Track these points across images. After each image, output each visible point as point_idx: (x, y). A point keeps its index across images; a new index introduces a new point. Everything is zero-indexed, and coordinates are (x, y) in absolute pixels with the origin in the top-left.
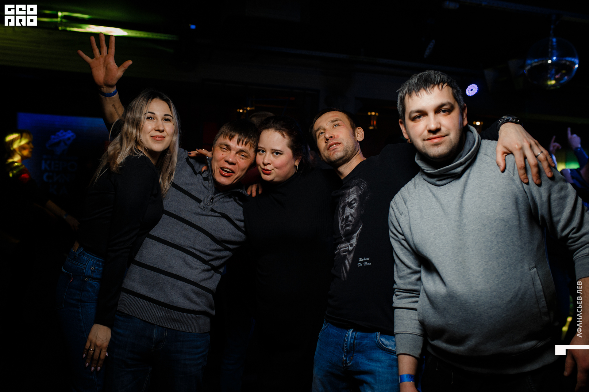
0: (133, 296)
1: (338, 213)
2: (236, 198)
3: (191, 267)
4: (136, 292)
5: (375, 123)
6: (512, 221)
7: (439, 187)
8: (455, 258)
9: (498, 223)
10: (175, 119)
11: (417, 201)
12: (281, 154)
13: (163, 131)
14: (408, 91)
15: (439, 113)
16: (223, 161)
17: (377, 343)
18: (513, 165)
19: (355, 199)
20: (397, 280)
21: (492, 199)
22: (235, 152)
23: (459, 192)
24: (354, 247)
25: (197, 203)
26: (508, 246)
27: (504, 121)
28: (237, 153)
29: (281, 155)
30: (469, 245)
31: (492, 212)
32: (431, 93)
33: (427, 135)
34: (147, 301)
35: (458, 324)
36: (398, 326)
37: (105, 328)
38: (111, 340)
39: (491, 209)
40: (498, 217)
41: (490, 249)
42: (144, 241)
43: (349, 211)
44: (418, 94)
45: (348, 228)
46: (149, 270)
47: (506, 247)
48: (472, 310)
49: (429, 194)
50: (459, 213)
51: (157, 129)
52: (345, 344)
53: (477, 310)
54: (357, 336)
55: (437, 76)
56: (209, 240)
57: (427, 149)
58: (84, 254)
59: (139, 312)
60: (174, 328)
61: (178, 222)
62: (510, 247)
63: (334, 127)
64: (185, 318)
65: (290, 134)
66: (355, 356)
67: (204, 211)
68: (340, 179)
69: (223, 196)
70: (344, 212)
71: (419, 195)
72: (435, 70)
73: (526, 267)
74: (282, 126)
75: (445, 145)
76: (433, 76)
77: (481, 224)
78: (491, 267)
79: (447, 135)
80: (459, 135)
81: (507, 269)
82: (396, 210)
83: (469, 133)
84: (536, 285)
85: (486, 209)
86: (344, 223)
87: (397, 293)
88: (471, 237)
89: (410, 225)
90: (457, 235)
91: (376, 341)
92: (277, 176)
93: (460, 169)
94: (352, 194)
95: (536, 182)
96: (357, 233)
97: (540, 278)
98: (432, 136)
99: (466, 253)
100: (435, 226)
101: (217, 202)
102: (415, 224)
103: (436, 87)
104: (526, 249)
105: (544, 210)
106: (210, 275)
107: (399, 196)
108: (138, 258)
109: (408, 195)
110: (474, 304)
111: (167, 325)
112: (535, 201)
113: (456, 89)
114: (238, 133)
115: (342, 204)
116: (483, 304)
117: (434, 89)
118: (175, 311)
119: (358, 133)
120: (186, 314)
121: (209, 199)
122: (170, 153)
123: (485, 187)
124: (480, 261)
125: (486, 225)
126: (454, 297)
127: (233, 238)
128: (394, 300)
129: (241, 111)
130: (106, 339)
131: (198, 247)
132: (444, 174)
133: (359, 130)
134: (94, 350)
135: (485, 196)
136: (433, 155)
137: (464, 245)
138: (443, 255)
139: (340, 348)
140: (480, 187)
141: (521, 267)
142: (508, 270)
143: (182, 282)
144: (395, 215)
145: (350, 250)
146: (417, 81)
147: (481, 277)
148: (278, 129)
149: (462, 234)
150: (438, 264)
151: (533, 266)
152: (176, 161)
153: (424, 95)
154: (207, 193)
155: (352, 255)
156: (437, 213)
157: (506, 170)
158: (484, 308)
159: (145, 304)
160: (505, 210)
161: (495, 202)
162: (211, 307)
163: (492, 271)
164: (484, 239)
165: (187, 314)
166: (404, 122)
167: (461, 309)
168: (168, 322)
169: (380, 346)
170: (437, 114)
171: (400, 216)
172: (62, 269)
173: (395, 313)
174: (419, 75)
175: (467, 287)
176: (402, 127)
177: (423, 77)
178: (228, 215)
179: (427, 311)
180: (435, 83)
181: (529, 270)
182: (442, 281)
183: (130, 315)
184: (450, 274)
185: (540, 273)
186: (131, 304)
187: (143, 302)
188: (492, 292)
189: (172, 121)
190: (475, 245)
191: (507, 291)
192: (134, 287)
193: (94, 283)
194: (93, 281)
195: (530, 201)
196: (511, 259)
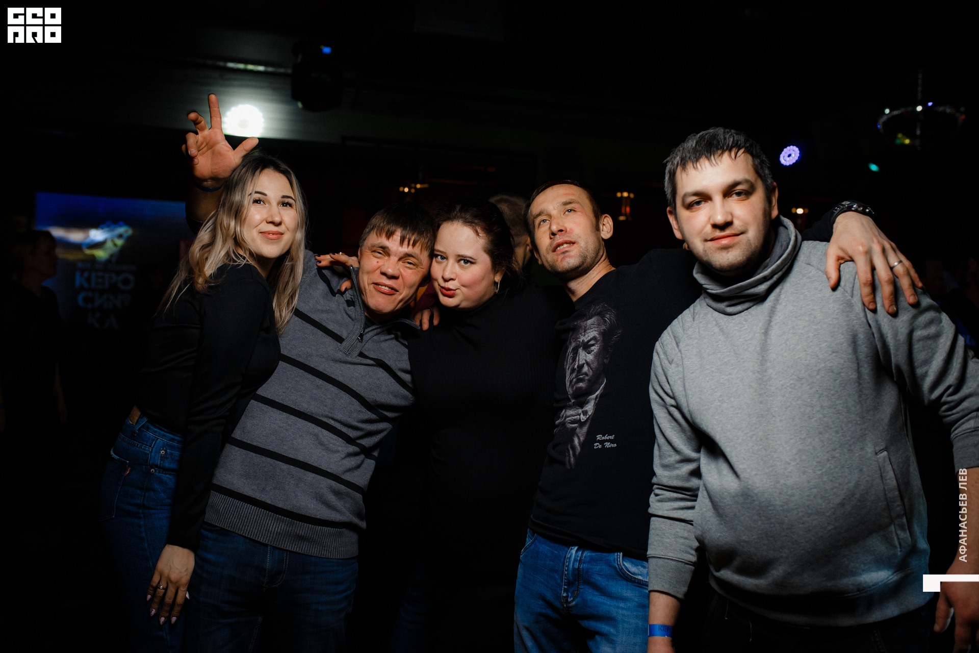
0: (231, 497)
1: (564, 358)
2: (399, 333)
3: (328, 449)
4: (236, 491)
5: (628, 209)
6: (847, 373)
7: (731, 317)
8: (752, 433)
9: (823, 375)
10: (299, 204)
11: (696, 341)
12: (472, 263)
13: (279, 224)
14: (681, 161)
15: (731, 196)
16: (378, 272)
17: (618, 569)
18: (851, 279)
19: (594, 338)
20: (657, 469)
21: (814, 335)
22: (396, 259)
23: (760, 324)
24: (590, 416)
25: (336, 342)
26: (839, 413)
27: (843, 209)
28: (400, 259)
29: (473, 265)
30: (775, 412)
31: (813, 357)
32: (717, 164)
33: (711, 233)
34: (255, 506)
35: (756, 541)
36: (655, 545)
37: (186, 551)
38: (194, 572)
39: (812, 352)
40: (823, 365)
41: (810, 419)
42: (248, 406)
43: (584, 357)
44: (696, 166)
45: (581, 385)
46: (257, 455)
47: (835, 415)
48: (777, 517)
49: (714, 328)
50: (761, 359)
51: (270, 220)
52: (566, 570)
53: (786, 519)
54: (585, 557)
55: (727, 136)
56: (356, 404)
57: (710, 256)
58: (148, 429)
59: (242, 524)
60: (300, 551)
61: (306, 374)
62: (843, 415)
63: (567, 213)
64: (318, 534)
65: (488, 230)
66: (581, 590)
67: (347, 356)
68: (571, 300)
69: (379, 330)
70: (576, 358)
71: (699, 332)
72: (725, 127)
73: (870, 449)
74: (475, 217)
75: (739, 250)
76: (722, 137)
77: (796, 377)
78: (811, 448)
79: (742, 233)
80: (762, 232)
81: (837, 451)
82: (662, 356)
83: (781, 229)
84: (886, 480)
85: (804, 353)
86: (574, 375)
87: (657, 491)
88: (779, 398)
89: (684, 380)
90: (755, 395)
91: (617, 566)
92: (466, 299)
93: (762, 288)
94: (591, 329)
95: (888, 310)
96: (597, 393)
97: (895, 467)
98: (718, 233)
99: (770, 424)
100: (721, 381)
101: (370, 341)
102: (692, 378)
103: (726, 155)
104: (870, 420)
105: (900, 356)
106: (359, 462)
107: (669, 334)
108: (237, 434)
109: (682, 332)
110: (781, 508)
111: (289, 546)
112: (885, 341)
113: (760, 159)
114: (401, 226)
115: (573, 345)
116: (796, 508)
117: (722, 157)
118: (302, 522)
119: (604, 224)
120: (320, 527)
121: (356, 336)
122: (292, 259)
123: (804, 317)
124: (793, 437)
125: (804, 378)
126: (749, 496)
127: (394, 401)
128: (652, 502)
129: (406, 190)
130: (187, 569)
131: (339, 416)
132: (738, 295)
133: (605, 220)
134: (166, 589)
135: (803, 332)
136: (720, 265)
137: (767, 411)
138: (734, 428)
139: (557, 577)
140: (796, 317)
141: (861, 448)
142: (838, 453)
143: (314, 475)
144: (661, 364)
145: (582, 421)
146: (696, 145)
147: (793, 463)
148: (468, 222)
149: (765, 393)
150: (724, 443)
151: (882, 448)
152: (302, 273)
153: (705, 168)
154: (353, 327)
155: (585, 429)
156: (725, 360)
157: (840, 288)
158: (798, 514)
159: (251, 512)
160: (834, 354)
161: (820, 342)
162: (359, 515)
163: (811, 454)
164: (799, 402)
165: (322, 527)
166: (674, 212)
167: (760, 517)
168: (289, 541)
169: (624, 575)
170: (726, 198)
171: (669, 365)
172: (112, 453)
173: (651, 523)
174: (699, 135)
175: (770, 479)
176: (671, 219)
177: (705, 138)
178: (387, 362)
179: (709, 521)
180: (724, 148)
181: (874, 454)
182: (732, 471)
183: (227, 530)
184: (744, 459)
185: (893, 460)
186: (228, 512)
187: (247, 508)
188: (811, 489)
189: (294, 207)
190: (786, 411)
191: (836, 487)
192: (233, 484)
193: (165, 477)
194: (163, 473)
195: (876, 340)
196: (843, 436)
